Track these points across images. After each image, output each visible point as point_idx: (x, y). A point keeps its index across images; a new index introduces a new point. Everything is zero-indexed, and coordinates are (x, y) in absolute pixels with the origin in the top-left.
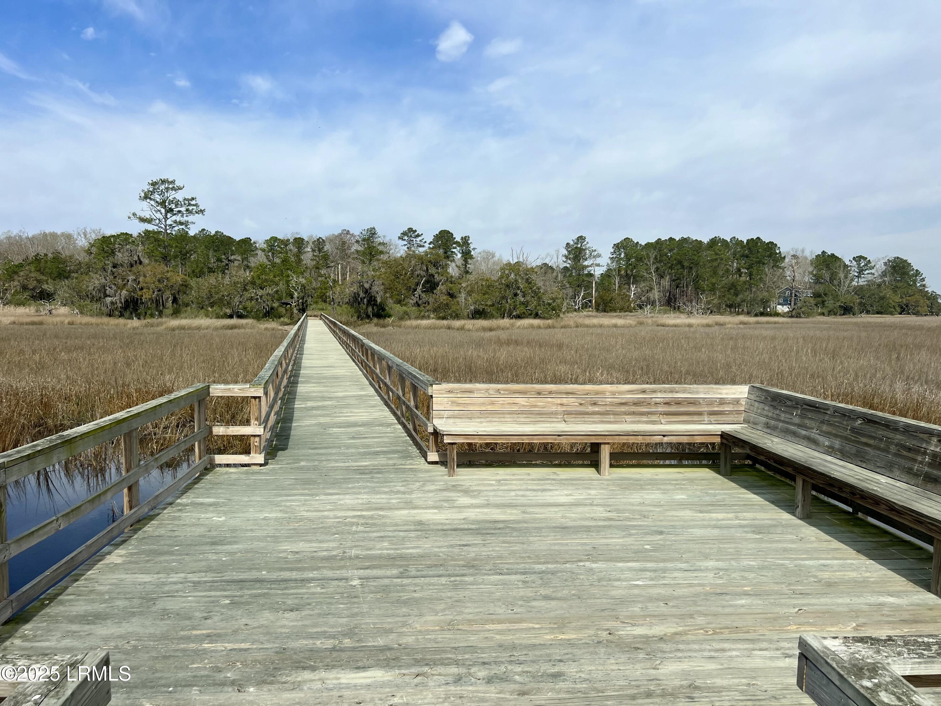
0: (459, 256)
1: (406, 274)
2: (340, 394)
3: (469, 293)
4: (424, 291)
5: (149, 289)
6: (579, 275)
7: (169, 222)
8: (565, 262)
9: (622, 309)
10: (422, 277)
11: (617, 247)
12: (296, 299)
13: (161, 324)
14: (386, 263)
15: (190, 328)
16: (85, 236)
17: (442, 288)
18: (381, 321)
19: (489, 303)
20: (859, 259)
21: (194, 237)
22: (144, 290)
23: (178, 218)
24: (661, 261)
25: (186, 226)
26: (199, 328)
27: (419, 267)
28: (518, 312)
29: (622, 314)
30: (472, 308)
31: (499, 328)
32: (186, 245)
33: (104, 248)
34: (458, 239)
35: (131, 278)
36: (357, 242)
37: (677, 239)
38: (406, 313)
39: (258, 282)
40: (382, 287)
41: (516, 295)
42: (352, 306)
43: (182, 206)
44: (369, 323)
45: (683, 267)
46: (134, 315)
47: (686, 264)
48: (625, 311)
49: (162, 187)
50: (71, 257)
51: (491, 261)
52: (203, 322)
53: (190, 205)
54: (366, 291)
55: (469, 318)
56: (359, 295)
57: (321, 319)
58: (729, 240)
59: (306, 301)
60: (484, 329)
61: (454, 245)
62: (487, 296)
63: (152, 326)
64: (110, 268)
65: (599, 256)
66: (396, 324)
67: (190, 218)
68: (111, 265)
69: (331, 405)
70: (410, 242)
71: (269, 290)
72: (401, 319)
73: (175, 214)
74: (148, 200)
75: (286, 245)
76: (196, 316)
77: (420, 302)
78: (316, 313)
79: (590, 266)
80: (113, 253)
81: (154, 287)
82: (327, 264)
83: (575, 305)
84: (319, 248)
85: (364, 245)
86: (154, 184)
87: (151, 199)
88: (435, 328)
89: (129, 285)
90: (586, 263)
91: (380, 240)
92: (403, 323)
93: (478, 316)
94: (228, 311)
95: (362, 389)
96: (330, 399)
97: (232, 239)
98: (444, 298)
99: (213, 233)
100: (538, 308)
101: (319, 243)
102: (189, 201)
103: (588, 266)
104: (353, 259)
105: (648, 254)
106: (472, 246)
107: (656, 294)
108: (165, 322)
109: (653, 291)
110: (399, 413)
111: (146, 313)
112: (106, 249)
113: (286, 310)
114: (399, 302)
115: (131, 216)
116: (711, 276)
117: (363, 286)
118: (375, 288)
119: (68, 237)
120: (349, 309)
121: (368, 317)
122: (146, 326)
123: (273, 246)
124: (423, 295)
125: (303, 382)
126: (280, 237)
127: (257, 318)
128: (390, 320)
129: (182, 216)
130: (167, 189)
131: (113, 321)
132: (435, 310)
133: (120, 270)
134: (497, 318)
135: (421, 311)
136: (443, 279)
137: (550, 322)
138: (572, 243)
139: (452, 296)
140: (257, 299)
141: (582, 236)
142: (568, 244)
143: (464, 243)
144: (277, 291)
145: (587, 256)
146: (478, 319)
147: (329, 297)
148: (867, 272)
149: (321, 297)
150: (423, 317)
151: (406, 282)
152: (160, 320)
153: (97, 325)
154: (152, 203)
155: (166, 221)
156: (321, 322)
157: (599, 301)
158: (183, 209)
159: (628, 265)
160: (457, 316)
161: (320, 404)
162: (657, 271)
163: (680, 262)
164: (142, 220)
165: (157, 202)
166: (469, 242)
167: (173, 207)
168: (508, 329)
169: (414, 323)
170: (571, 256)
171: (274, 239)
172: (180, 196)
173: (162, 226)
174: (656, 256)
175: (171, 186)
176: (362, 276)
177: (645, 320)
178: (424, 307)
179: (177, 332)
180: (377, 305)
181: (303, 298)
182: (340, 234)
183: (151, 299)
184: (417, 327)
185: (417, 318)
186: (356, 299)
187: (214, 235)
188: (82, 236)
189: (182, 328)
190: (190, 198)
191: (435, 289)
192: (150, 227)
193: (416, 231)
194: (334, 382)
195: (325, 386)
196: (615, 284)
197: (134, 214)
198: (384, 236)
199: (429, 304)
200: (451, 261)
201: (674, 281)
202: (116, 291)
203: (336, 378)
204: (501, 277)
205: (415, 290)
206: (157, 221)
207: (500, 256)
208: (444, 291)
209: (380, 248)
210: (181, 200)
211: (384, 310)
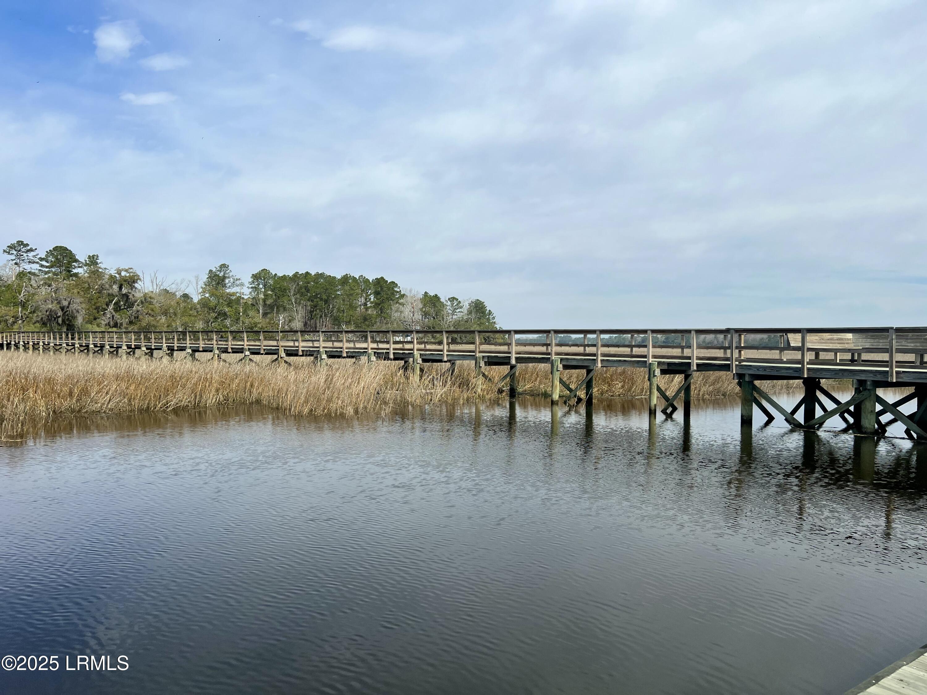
1: (91, 292)
4: (117, 312)
10: (114, 297)
11: (256, 277)
17: (139, 308)
20: (452, 299)
24: (299, 293)
27: (108, 286)
45: (322, 300)
47: (324, 297)
56: (56, 313)
58: (358, 278)
65: (241, 284)
70: (19, 257)
77: (113, 323)
105: (287, 286)
109: (295, 321)
114: (90, 322)
117: (59, 303)
124: (117, 316)
136: (140, 299)
138: (214, 270)
141: (225, 264)
142: (211, 271)
145: (230, 284)
148: (458, 310)
151: (95, 301)
162: (296, 302)
163: (319, 295)
170: (212, 283)
174: (295, 288)
176: (56, 292)
186: (52, 317)
191: (128, 309)
201: (310, 312)
205: (106, 310)
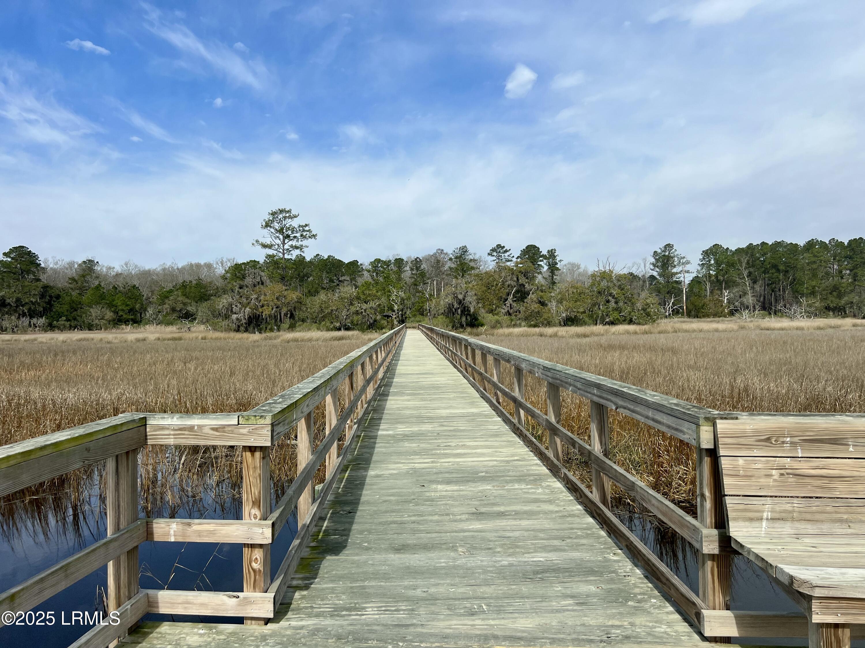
0: (546, 268)
1: (497, 285)
2: (444, 412)
3: (560, 301)
4: (515, 301)
5: (268, 306)
6: (669, 282)
7: (286, 247)
8: (652, 270)
9: (715, 315)
10: (513, 287)
11: (706, 253)
12: (396, 311)
13: (278, 337)
14: (477, 275)
15: (302, 340)
16: (222, 264)
17: (533, 296)
18: (475, 330)
19: (582, 310)
21: (310, 262)
22: (265, 308)
23: (294, 243)
24: (753, 266)
25: (301, 249)
26: (310, 340)
27: (509, 278)
28: (611, 319)
29: (717, 319)
30: (564, 315)
31: (593, 334)
32: (304, 269)
33: (236, 274)
34: (544, 252)
35: (254, 296)
36: (451, 259)
37: (770, 244)
38: (498, 322)
39: (362, 297)
40: (475, 298)
41: (608, 301)
42: (447, 317)
43: (297, 232)
44: (463, 332)
45: (778, 271)
46: (256, 330)
47: (782, 267)
48: (720, 317)
49: (281, 216)
50: (211, 283)
51: (576, 273)
52: (315, 334)
53: (304, 231)
54: (460, 302)
55: (561, 325)
56: (453, 306)
57: (419, 328)
58: (827, 242)
59: (405, 313)
60: (578, 336)
61: (540, 259)
62: (578, 303)
63: (270, 339)
64: (237, 289)
65: (688, 263)
66: (489, 332)
67: (305, 243)
68: (238, 286)
69: (432, 432)
70: (499, 257)
71: (372, 304)
72: (494, 327)
73: (292, 240)
74: (269, 228)
75: (388, 266)
76: (309, 329)
77: (511, 311)
78: (414, 325)
79: (680, 273)
80: (244, 277)
81: (273, 304)
82: (424, 281)
83: (666, 312)
84: (417, 267)
85: (457, 262)
86: (273, 214)
87: (271, 227)
88: (527, 335)
89: (252, 304)
90: (675, 270)
91: (471, 257)
92: (496, 331)
93: (570, 323)
94: (338, 325)
95: (472, 404)
96: (431, 419)
97: (342, 262)
98: (535, 307)
99: (326, 257)
100: (632, 314)
101: (417, 263)
102: (303, 227)
103: (677, 273)
104: (447, 275)
105: (739, 260)
106: (558, 259)
107: (749, 299)
108: (282, 335)
109: (747, 296)
110: (550, 454)
111: (266, 328)
112: (238, 274)
113: (388, 322)
114: (491, 311)
115: (254, 243)
116: (810, 279)
117: (457, 297)
118: (468, 299)
119: (209, 266)
120: (444, 319)
121: (462, 326)
122: (265, 339)
123: (377, 267)
124: (514, 304)
125: (396, 394)
126: (383, 259)
127: (363, 330)
128: (482, 329)
129: (298, 241)
130: (285, 218)
131: (239, 335)
132: (526, 319)
133: (245, 290)
134: (589, 325)
135: (512, 320)
136: (534, 288)
137: (646, 327)
138: (659, 251)
139: (543, 304)
140: (362, 312)
141: (669, 244)
142: (655, 252)
143: (550, 256)
144: (380, 305)
145: (675, 263)
146: (570, 326)
147: (426, 310)
149: (419, 310)
150: (515, 326)
151: (497, 292)
152: (277, 333)
153: (225, 339)
154: (272, 230)
155: (283, 246)
156: (419, 331)
157: (691, 307)
158: (298, 235)
159: (718, 271)
160: (549, 324)
161: (415, 429)
162: (750, 275)
163: (775, 267)
164: (264, 246)
165: (276, 230)
166: (556, 254)
167: (290, 233)
168: (603, 335)
169: (506, 331)
170: (659, 264)
171: (378, 261)
172: (295, 223)
173: (281, 250)
174: (748, 261)
175: (287, 215)
176: (456, 287)
177: (746, 324)
178: (516, 315)
179: (291, 343)
180: (470, 315)
181: (402, 310)
182: (435, 254)
183: (270, 316)
184: (510, 335)
185: (508, 326)
186: (451, 309)
187: (327, 259)
188: (220, 265)
189: (296, 340)
190: (304, 224)
191: (526, 298)
192: (270, 252)
193: (504, 247)
194: (434, 394)
195: (423, 400)
196: (706, 290)
197: (257, 241)
198: (475, 254)
199: (520, 312)
200: (538, 273)
201: (768, 285)
202: (241, 309)
203: (435, 387)
204: (593, 285)
205: (506, 300)
206: (276, 247)
207: (586, 267)
208: (535, 299)
209: (472, 264)
210: (297, 227)
211: (476, 319)
